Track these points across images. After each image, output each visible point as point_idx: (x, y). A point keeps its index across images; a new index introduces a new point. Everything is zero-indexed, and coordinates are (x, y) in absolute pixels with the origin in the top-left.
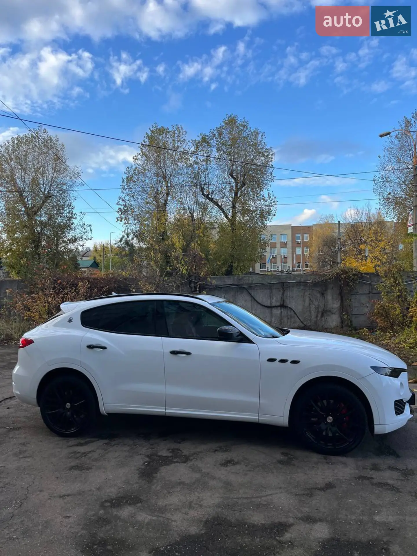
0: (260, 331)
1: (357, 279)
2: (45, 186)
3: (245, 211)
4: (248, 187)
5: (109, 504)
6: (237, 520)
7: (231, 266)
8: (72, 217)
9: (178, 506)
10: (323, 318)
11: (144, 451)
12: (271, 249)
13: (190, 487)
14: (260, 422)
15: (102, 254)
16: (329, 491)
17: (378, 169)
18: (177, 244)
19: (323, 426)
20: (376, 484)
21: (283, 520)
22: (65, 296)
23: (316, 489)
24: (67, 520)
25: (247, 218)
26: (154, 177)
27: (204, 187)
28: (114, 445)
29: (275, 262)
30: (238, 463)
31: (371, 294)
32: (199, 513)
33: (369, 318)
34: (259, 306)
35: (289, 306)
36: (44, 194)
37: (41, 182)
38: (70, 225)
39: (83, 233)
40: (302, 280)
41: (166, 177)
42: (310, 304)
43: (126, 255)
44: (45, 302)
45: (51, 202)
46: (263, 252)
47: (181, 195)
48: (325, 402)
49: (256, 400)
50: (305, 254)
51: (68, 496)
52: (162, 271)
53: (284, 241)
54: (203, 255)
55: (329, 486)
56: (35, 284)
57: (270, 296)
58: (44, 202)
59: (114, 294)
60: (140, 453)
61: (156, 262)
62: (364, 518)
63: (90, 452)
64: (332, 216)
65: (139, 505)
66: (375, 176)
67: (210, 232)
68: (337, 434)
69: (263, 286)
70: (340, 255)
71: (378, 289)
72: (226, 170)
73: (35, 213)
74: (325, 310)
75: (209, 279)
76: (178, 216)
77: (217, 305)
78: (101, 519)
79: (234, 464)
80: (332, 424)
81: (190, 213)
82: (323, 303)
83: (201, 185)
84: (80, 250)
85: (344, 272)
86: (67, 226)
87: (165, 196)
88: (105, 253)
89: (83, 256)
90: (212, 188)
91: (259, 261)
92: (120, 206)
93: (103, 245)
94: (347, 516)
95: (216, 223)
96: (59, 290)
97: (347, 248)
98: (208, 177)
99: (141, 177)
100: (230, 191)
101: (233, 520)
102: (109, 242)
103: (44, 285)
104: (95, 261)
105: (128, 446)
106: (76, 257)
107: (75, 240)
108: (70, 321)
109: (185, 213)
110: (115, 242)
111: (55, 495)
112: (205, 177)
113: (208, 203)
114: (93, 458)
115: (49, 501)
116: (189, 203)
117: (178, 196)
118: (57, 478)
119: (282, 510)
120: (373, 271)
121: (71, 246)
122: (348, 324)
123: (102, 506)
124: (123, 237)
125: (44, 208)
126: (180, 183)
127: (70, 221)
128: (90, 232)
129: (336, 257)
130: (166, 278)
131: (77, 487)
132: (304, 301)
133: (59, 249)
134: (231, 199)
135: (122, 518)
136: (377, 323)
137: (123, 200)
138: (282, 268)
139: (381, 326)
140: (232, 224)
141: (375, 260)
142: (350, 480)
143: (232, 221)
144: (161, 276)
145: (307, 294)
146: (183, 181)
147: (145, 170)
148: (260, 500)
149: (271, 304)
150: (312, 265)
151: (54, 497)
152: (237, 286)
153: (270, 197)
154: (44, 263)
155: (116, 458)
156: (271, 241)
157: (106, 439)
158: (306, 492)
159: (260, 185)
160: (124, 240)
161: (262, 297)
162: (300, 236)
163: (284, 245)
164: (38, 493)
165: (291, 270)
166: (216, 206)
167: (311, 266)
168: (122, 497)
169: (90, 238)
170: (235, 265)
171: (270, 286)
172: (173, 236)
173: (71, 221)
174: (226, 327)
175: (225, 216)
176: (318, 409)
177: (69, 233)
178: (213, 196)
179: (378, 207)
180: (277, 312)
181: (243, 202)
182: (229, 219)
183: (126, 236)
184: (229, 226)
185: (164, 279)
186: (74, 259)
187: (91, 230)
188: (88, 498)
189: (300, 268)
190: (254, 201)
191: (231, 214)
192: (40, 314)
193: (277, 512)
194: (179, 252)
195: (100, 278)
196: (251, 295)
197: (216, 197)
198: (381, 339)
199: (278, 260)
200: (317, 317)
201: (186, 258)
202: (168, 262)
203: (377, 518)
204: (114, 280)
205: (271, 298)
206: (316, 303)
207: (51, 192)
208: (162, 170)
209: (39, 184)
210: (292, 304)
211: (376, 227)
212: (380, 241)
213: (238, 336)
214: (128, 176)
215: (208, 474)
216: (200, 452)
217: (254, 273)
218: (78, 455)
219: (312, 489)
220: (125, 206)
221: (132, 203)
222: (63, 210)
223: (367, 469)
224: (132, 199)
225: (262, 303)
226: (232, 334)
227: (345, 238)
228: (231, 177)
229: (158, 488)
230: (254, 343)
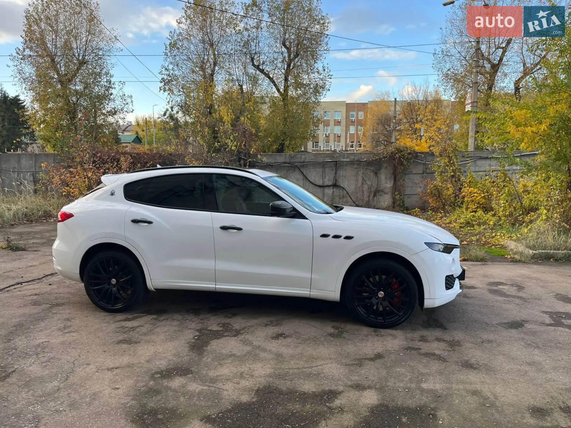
0: (314, 207)
1: (411, 159)
2: (79, 50)
3: (298, 85)
4: (302, 59)
5: (159, 375)
6: (288, 388)
7: (282, 145)
8: (111, 87)
9: (229, 376)
10: (376, 198)
11: (193, 325)
12: (324, 127)
13: (241, 359)
14: (311, 297)
15: (145, 129)
16: (378, 361)
17: (438, 42)
18: (225, 118)
19: (374, 301)
20: (424, 354)
21: (333, 388)
22: (107, 171)
23: (365, 359)
24: (116, 392)
25: (299, 92)
26: (200, 44)
27: (254, 57)
28: (163, 320)
29: (328, 141)
30: (288, 336)
31: (425, 174)
32: (250, 383)
33: (421, 198)
34: (311, 185)
35: (342, 186)
36: (78, 59)
37: (74, 46)
38: (108, 95)
39: (123, 105)
40: (356, 158)
41: (213, 44)
42: (362, 183)
43: (171, 129)
44: (85, 178)
45: (86, 69)
46: (316, 130)
47: (229, 65)
48: (377, 277)
49: (308, 275)
50: (359, 133)
51: (116, 368)
52: (210, 147)
53: (337, 119)
54: (254, 131)
55: (379, 356)
56: (73, 158)
57: (323, 175)
58: (78, 69)
59: (159, 166)
60: (189, 327)
61: (203, 137)
62: (412, 385)
63: (138, 326)
64: (388, 94)
65: (190, 376)
66: (435, 50)
67: (260, 107)
68: (388, 308)
69: (315, 164)
70: (395, 135)
71: (432, 168)
72: (278, 38)
73: (70, 81)
74: (377, 189)
75: (259, 156)
76: (226, 88)
77: (270, 180)
78: (151, 389)
79: (285, 338)
80: (383, 299)
81: (239, 85)
82: (376, 183)
83: (251, 54)
84: (121, 124)
85: (399, 150)
86: (105, 97)
87: (212, 66)
88: (148, 128)
89: (124, 131)
90: (263, 58)
91: (311, 139)
92: (163, 76)
93: (146, 119)
94: (395, 383)
95: (267, 97)
96: (99, 165)
97: (402, 127)
98: (259, 45)
99: (186, 43)
100: (283, 62)
101: (284, 389)
102: (152, 116)
103: (82, 158)
104: (137, 137)
105: (178, 321)
106: (117, 131)
107: (115, 113)
108: (112, 194)
109: (233, 85)
110: (158, 116)
111: (104, 368)
112: (256, 46)
113: (258, 75)
114: (142, 332)
115: (97, 374)
116: (238, 74)
117: (226, 66)
118: (105, 351)
119: (332, 379)
120: (428, 150)
121: (111, 119)
122: (399, 204)
123: (152, 377)
124: (167, 110)
125: (79, 76)
126: (228, 52)
127: (108, 92)
128: (131, 104)
129: (390, 137)
130: (214, 154)
131: (126, 360)
132: (357, 180)
133: (98, 122)
134: (283, 71)
135: (173, 388)
136: (429, 202)
137: (166, 69)
138: (335, 147)
139: (432, 206)
140: (284, 99)
141: (430, 140)
142: (398, 351)
143: (284, 96)
144: (208, 152)
145: (360, 173)
146: (232, 49)
147: (190, 36)
148: (310, 370)
149: (323, 183)
150: (365, 144)
151: (102, 370)
152: (289, 164)
153: (325, 70)
154: (82, 136)
155: (165, 332)
156: (325, 118)
157: (154, 314)
158: (356, 363)
159: (314, 56)
160: (168, 113)
161: (315, 176)
162: (354, 113)
163: (338, 123)
164: (85, 366)
165: (344, 149)
166: (267, 79)
167: (364, 146)
168: (172, 369)
169: (131, 110)
170: (287, 143)
171: (323, 165)
172: (221, 108)
173: (110, 92)
174: (280, 202)
175: (277, 89)
176: (371, 286)
177: (108, 104)
178: (264, 67)
179: (436, 83)
180: (329, 191)
181: (296, 74)
182: (281, 92)
183: (170, 110)
184: (281, 101)
185: (211, 156)
186: (114, 133)
187: (132, 102)
188: (137, 371)
189: (353, 147)
190: (308, 74)
191: (283, 87)
192: (80, 190)
193: (327, 381)
194: (228, 126)
195: (143, 153)
196: (303, 173)
197: (267, 68)
198: (431, 219)
199: (332, 137)
200: (369, 197)
201: (235, 134)
202: (215, 138)
203: (424, 386)
204: (158, 156)
205: (323, 177)
206: (369, 183)
207: (86, 57)
208: (208, 36)
209: (72, 48)
210: (343, 183)
211: (433, 106)
212: (435, 120)
213: (291, 212)
214: (171, 43)
215: (259, 346)
216: (252, 326)
217: (306, 151)
218: (127, 329)
219: (362, 359)
220: (169, 75)
221: (176, 72)
222: (100, 78)
223: (415, 340)
224: (176, 68)
225: (315, 183)
226: (285, 209)
227: (401, 117)
228: (283, 47)
229: (209, 360)
230: (307, 219)
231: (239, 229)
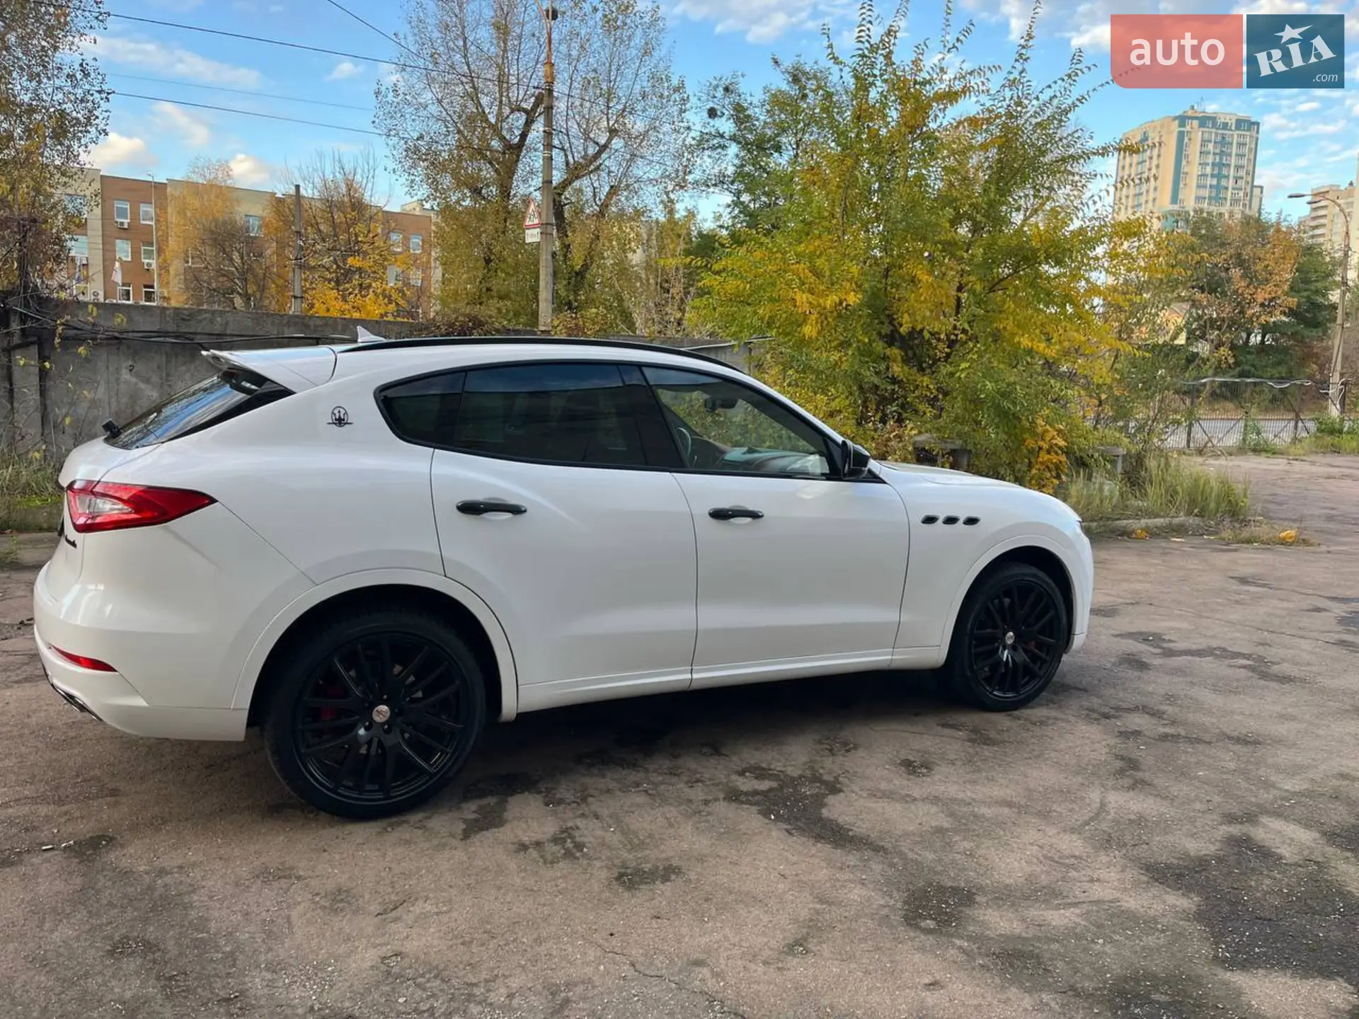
24: (955, 991)
49: (890, 616)
51: (799, 944)
79: (926, 767)
80: (1014, 647)
111: (768, 954)
123: (925, 930)
151: (778, 960)
162: (127, 206)
164: (705, 971)
230: (884, 482)
231: (755, 515)
